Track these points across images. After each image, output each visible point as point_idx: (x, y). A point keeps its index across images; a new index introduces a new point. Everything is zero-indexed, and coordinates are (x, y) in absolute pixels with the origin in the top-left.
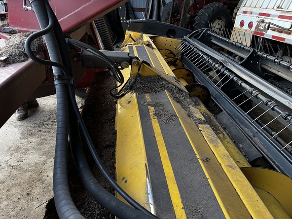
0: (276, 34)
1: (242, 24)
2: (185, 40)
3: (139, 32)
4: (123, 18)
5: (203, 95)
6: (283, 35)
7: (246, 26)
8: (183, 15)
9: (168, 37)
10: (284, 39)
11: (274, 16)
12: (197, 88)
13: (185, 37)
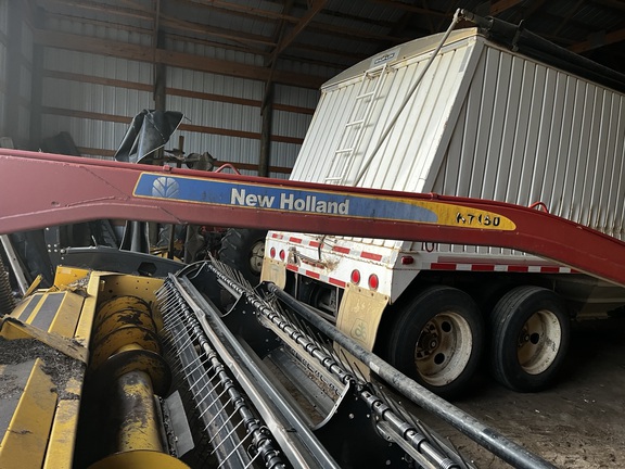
0: (309, 268)
1: (273, 253)
2: (170, 280)
3: (83, 268)
4: (52, 246)
5: (154, 368)
6: (317, 270)
7: (277, 257)
8: (190, 237)
9: (142, 275)
10: (318, 275)
11: (305, 242)
12: (140, 358)
13: (170, 275)
